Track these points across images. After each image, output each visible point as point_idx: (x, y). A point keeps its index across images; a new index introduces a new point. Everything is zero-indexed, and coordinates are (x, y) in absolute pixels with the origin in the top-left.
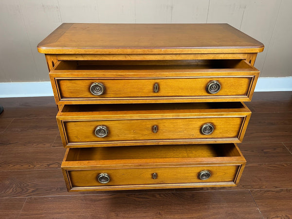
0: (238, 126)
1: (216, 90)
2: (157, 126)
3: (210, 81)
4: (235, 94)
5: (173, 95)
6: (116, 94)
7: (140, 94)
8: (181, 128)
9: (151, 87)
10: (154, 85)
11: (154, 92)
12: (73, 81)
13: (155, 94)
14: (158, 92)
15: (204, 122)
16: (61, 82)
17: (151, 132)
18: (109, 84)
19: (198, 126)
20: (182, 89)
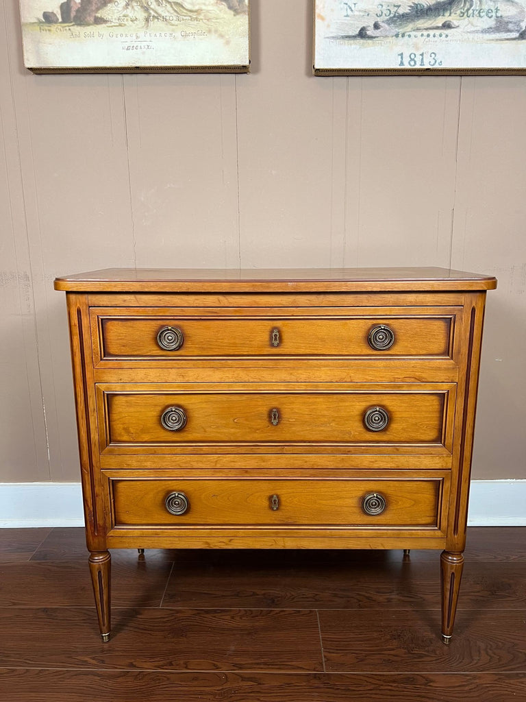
0: (437, 415)
1: (387, 341)
2: (278, 410)
3: (374, 325)
4: (425, 352)
5: (308, 352)
6: (203, 349)
7: (245, 351)
8: (324, 416)
9: (266, 337)
10: (272, 332)
11: (272, 345)
12: (129, 323)
13: (275, 351)
14: (278, 345)
15: (368, 404)
16: (109, 323)
17: (266, 423)
18: (191, 328)
19: (357, 413)
20: (323, 340)
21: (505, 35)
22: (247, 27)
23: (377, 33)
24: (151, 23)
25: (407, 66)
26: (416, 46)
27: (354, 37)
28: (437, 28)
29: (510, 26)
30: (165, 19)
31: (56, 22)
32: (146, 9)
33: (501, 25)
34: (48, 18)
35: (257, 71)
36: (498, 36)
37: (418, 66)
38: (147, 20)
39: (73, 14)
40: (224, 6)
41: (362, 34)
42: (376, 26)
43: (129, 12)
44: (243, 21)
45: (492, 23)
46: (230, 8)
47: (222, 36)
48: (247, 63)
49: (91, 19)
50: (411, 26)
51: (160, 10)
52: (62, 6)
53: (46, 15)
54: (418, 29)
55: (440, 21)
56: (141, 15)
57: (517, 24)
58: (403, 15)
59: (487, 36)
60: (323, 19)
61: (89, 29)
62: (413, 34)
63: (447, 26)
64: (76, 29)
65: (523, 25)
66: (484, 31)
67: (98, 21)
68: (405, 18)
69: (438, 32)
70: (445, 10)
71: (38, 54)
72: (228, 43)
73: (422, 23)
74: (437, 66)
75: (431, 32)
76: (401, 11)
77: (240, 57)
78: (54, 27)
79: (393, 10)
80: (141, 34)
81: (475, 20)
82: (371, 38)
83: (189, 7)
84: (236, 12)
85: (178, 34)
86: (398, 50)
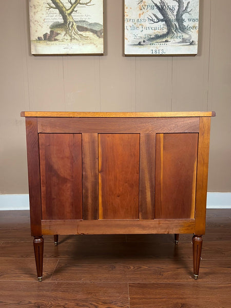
21: (185, 44)
22: (103, 42)
23: (144, 43)
24: (72, 41)
25: (154, 54)
26: (157, 47)
27: (137, 45)
28: (164, 42)
29: (187, 41)
30: (77, 39)
31: (42, 40)
32: (71, 36)
33: (184, 41)
34: (39, 39)
35: (106, 55)
36: (183, 44)
37: (158, 54)
38: (71, 40)
39: (47, 38)
40: (95, 35)
41: (140, 44)
42: (144, 41)
43: (65, 37)
44: (102, 40)
45: (181, 40)
46: (97, 36)
47: (95, 45)
48: (103, 53)
49: (53, 39)
50: (155, 41)
51: (75, 36)
52: (44, 35)
53: (38, 38)
54: (157, 42)
55: (164, 40)
56: (69, 38)
57: (189, 40)
58: (153, 38)
59: (180, 44)
60: (127, 39)
61: (52, 42)
62: (156, 44)
63: (167, 41)
64: (48, 42)
65: (191, 41)
66: (179, 43)
67: (56, 40)
68: (153, 39)
69: (164, 43)
70: (166, 36)
71: (36, 50)
72: (97, 47)
73: (158, 40)
74: (164, 54)
75: (162, 43)
76: (152, 37)
77: (101, 51)
78: (41, 42)
79: (149, 36)
80: (69, 44)
81: (175, 39)
82: (142, 45)
83: (84, 36)
84: (100, 37)
85: (81, 44)
86: (151, 48)
